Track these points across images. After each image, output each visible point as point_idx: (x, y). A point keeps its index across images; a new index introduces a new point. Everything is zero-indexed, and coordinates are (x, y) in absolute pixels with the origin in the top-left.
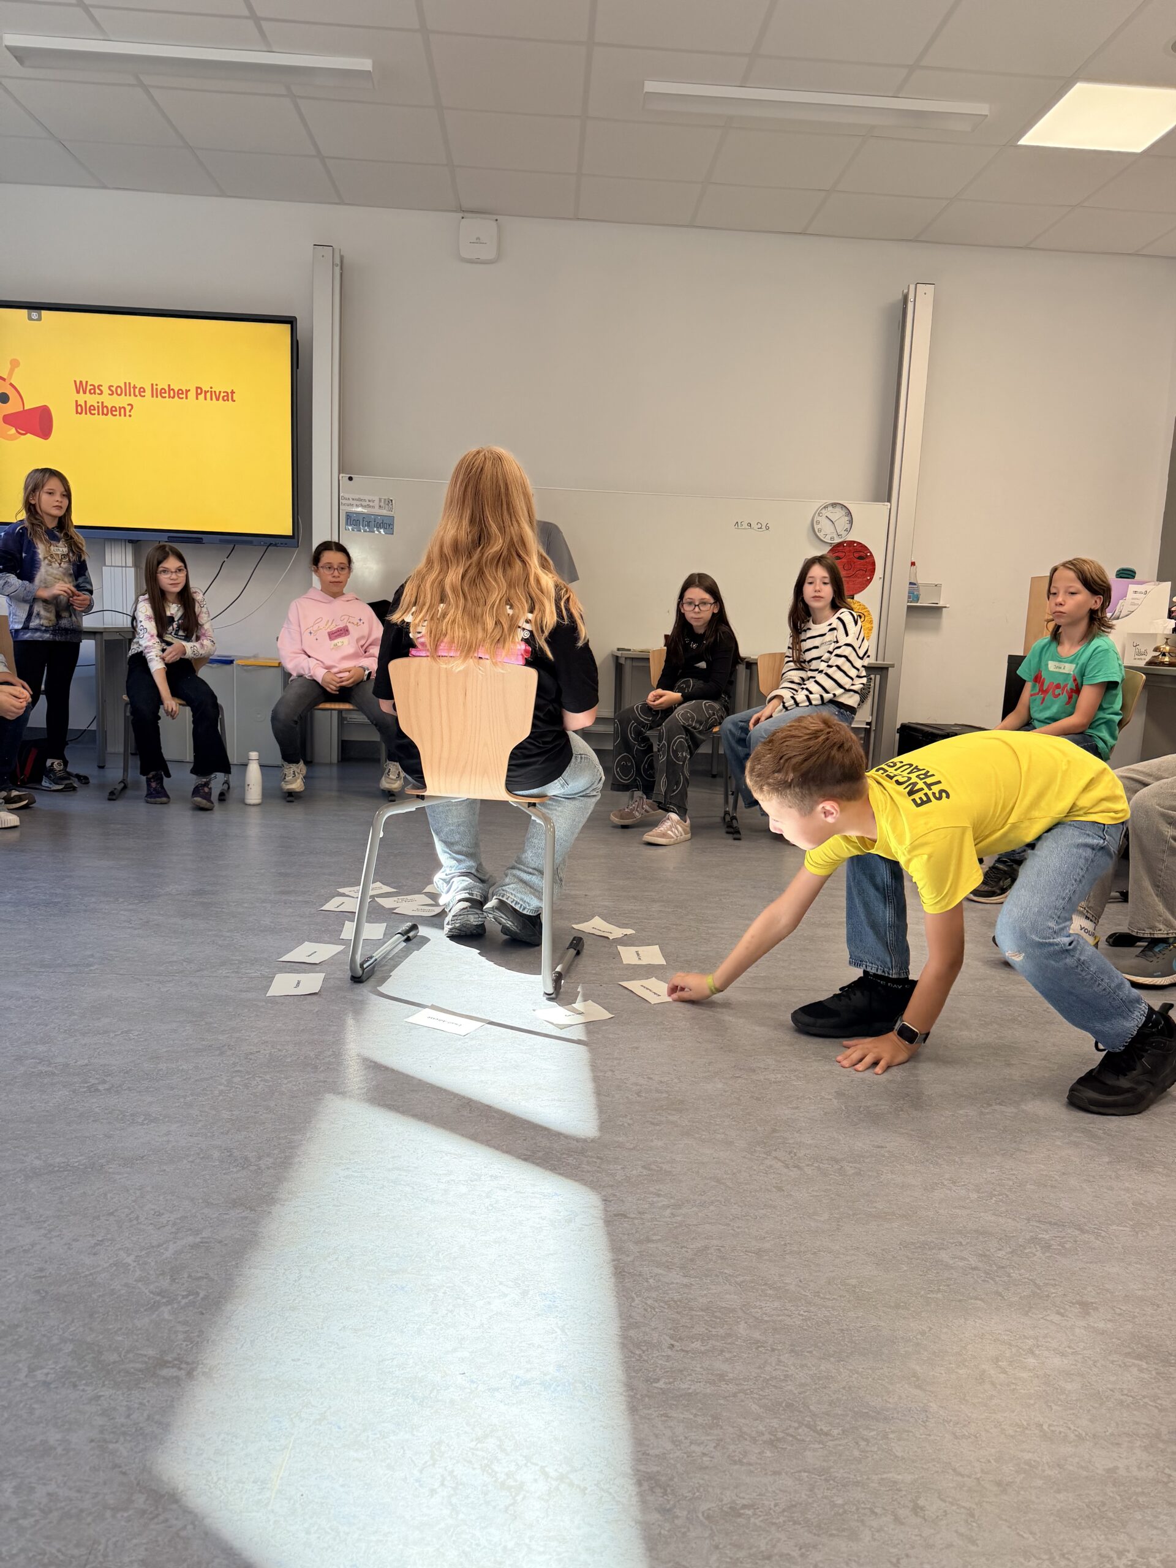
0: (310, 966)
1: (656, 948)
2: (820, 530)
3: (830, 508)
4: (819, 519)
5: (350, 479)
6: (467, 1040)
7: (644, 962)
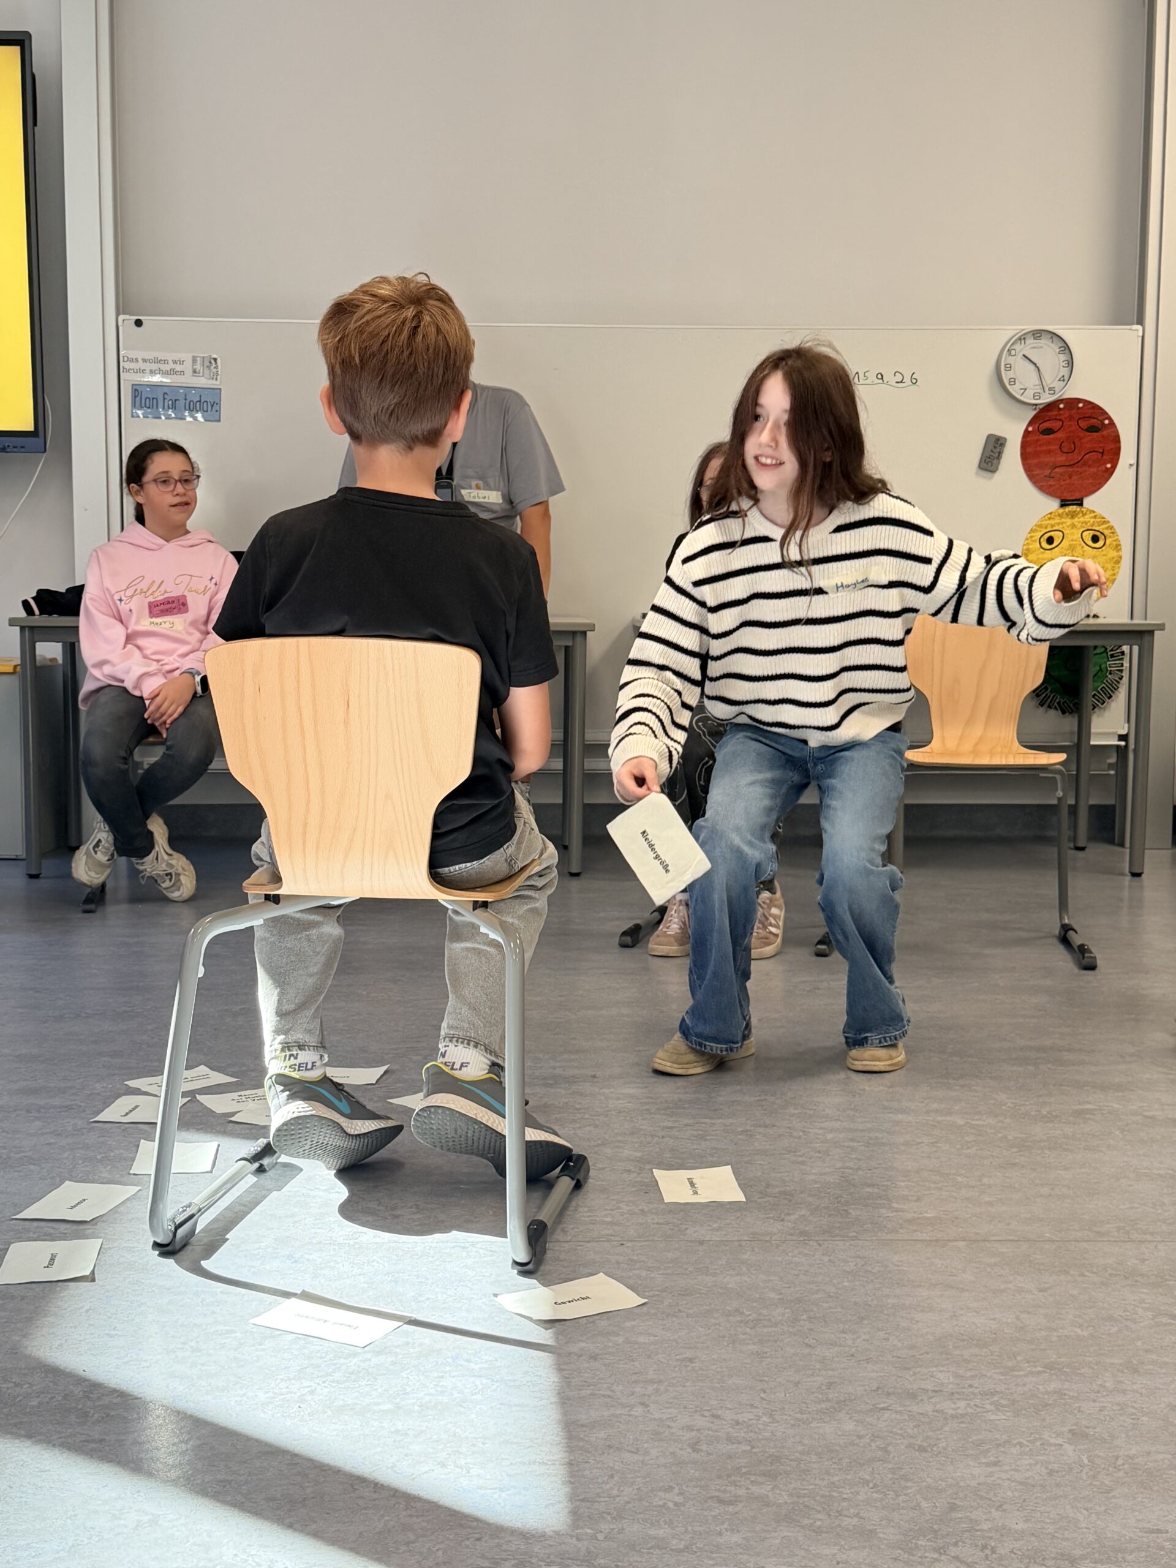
0: (75, 1227)
1: (726, 1172)
2: (1013, 381)
3: (1030, 341)
4: (1011, 360)
5: (139, 323)
6: (368, 1356)
7: (703, 1197)
